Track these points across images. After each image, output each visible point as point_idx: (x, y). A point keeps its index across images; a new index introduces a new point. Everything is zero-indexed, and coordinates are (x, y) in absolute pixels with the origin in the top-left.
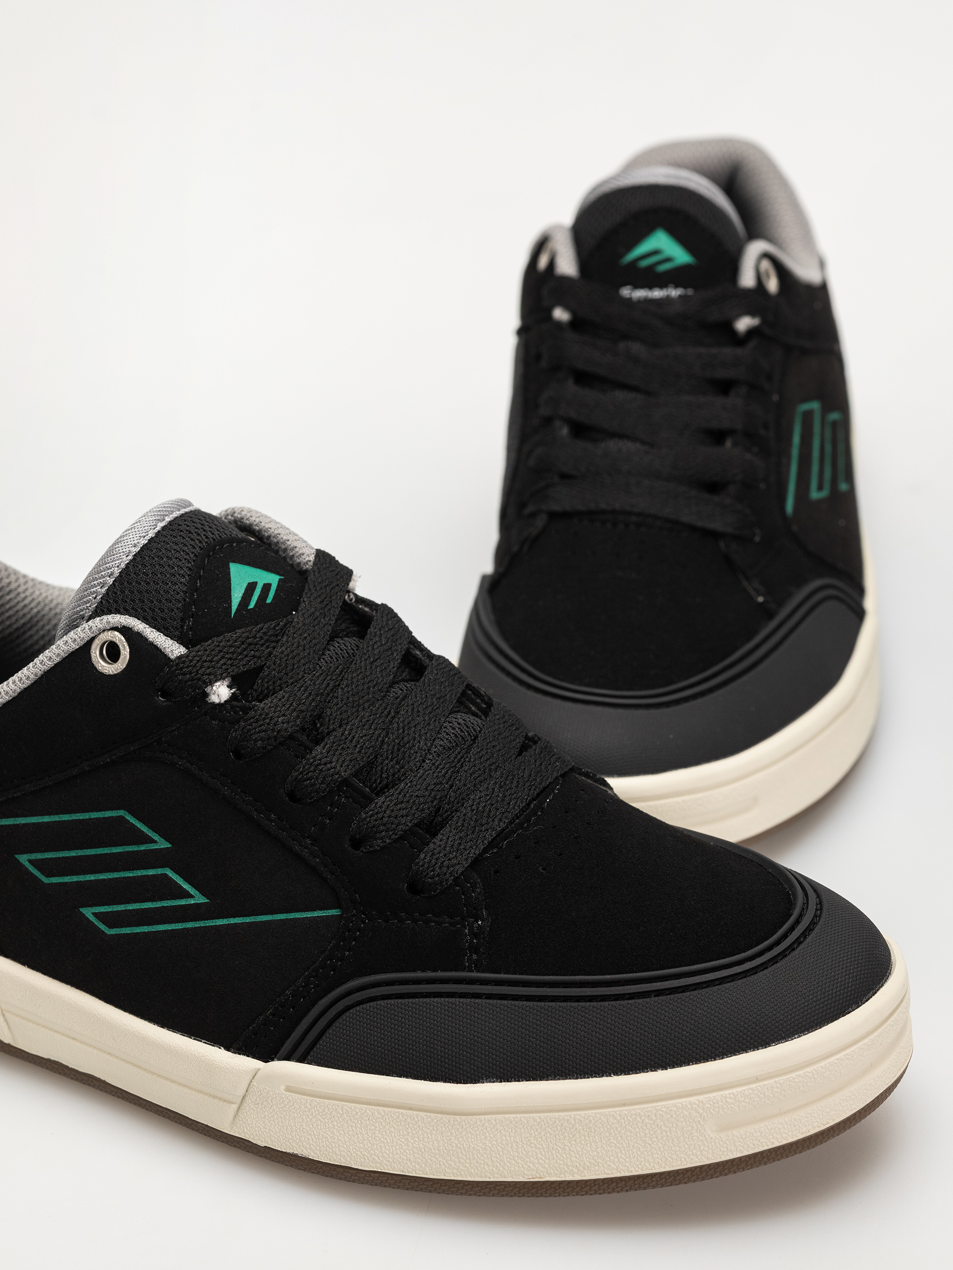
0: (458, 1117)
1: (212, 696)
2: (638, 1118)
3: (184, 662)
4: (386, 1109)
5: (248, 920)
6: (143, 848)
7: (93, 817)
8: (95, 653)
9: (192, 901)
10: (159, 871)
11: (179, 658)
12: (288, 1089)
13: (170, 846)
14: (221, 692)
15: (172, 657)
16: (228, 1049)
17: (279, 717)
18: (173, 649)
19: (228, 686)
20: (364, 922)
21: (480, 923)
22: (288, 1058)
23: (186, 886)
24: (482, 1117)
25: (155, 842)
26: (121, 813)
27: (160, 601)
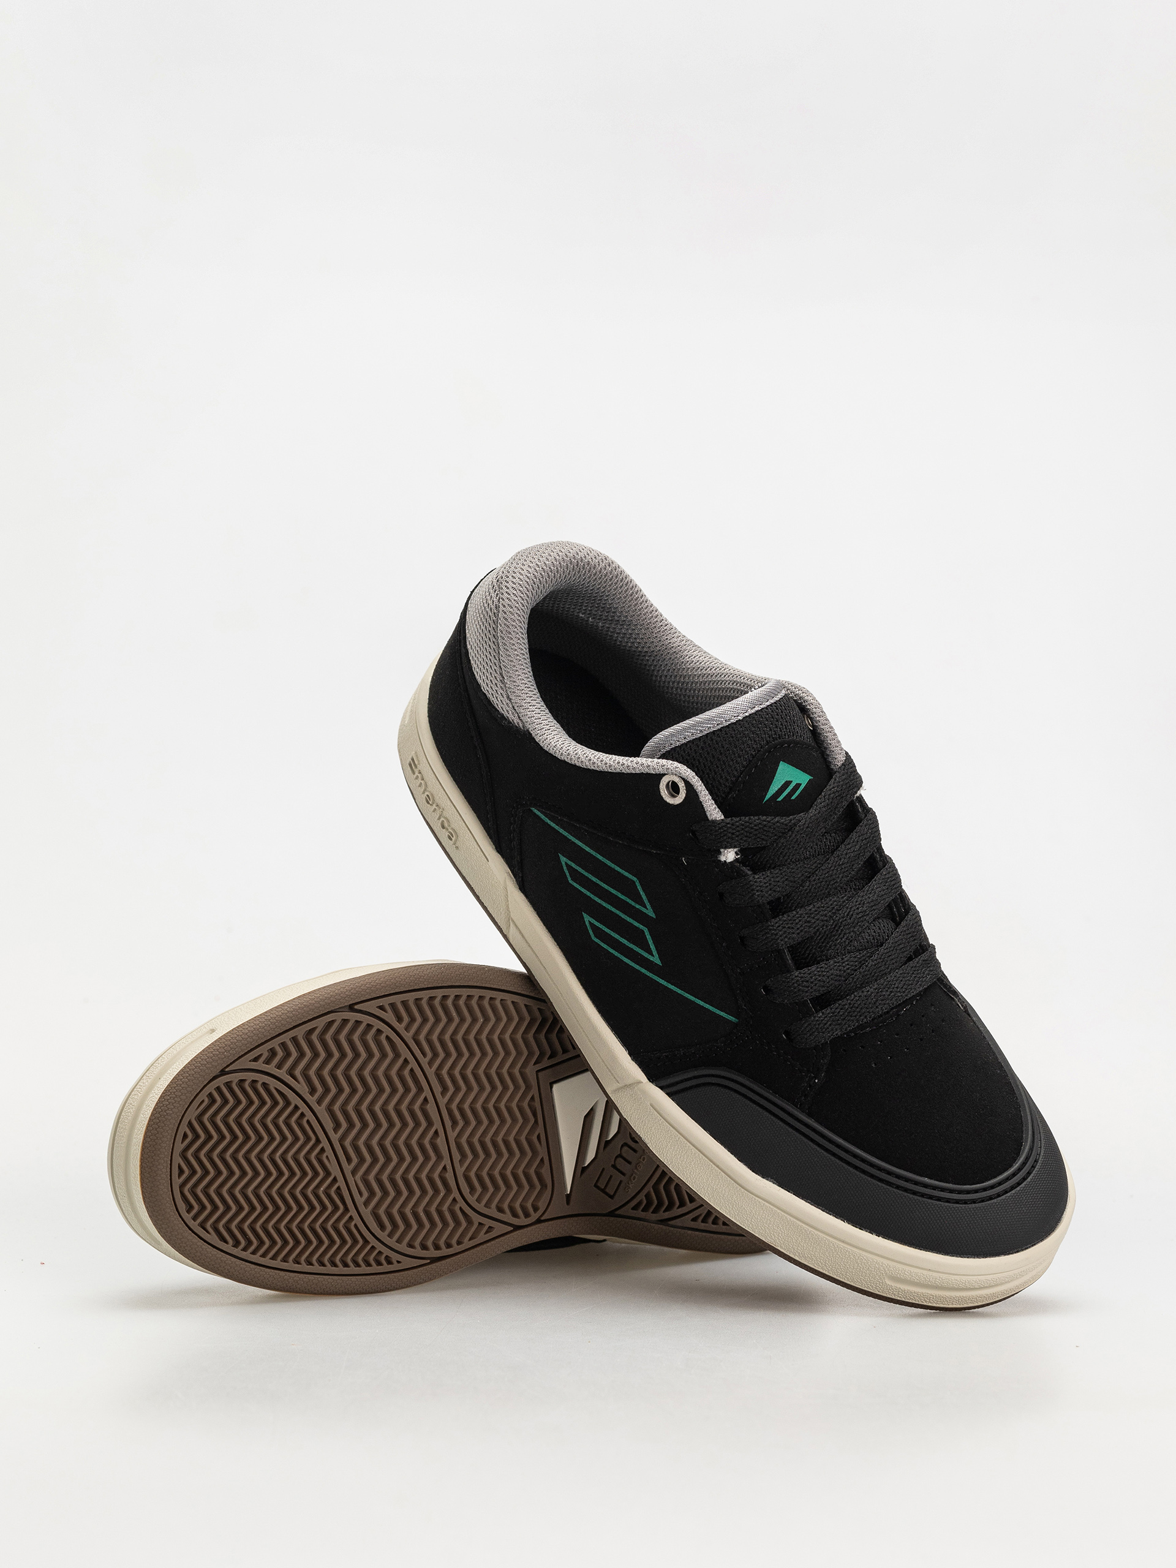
0: (743, 1190)
1: (722, 856)
2: (847, 1253)
3: (715, 826)
4: (704, 1157)
5: (679, 991)
6: (638, 906)
7: (616, 869)
8: (664, 781)
9: (651, 958)
10: (641, 927)
11: (714, 822)
12: (652, 1105)
13: (655, 917)
14: (729, 855)
15: (709, 818)
16: (630, 1054)
17: (758, 891)
18: (714, 813)
19: (736, 853)
20: (747, 1037)
21: (816, 1081)
22: (662, 1088)
23: (652, 947)
24: (757, 1198)
25: (646, 908)
26: (635, 879)
27: (723, 770)
